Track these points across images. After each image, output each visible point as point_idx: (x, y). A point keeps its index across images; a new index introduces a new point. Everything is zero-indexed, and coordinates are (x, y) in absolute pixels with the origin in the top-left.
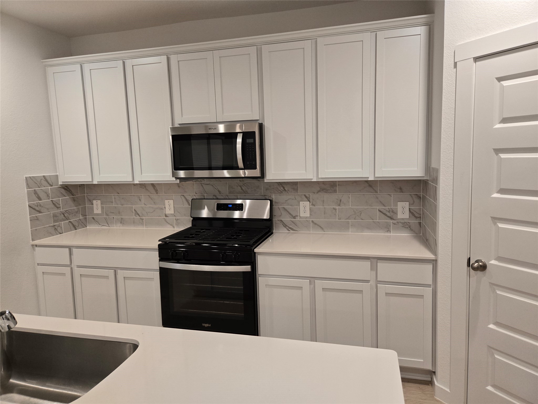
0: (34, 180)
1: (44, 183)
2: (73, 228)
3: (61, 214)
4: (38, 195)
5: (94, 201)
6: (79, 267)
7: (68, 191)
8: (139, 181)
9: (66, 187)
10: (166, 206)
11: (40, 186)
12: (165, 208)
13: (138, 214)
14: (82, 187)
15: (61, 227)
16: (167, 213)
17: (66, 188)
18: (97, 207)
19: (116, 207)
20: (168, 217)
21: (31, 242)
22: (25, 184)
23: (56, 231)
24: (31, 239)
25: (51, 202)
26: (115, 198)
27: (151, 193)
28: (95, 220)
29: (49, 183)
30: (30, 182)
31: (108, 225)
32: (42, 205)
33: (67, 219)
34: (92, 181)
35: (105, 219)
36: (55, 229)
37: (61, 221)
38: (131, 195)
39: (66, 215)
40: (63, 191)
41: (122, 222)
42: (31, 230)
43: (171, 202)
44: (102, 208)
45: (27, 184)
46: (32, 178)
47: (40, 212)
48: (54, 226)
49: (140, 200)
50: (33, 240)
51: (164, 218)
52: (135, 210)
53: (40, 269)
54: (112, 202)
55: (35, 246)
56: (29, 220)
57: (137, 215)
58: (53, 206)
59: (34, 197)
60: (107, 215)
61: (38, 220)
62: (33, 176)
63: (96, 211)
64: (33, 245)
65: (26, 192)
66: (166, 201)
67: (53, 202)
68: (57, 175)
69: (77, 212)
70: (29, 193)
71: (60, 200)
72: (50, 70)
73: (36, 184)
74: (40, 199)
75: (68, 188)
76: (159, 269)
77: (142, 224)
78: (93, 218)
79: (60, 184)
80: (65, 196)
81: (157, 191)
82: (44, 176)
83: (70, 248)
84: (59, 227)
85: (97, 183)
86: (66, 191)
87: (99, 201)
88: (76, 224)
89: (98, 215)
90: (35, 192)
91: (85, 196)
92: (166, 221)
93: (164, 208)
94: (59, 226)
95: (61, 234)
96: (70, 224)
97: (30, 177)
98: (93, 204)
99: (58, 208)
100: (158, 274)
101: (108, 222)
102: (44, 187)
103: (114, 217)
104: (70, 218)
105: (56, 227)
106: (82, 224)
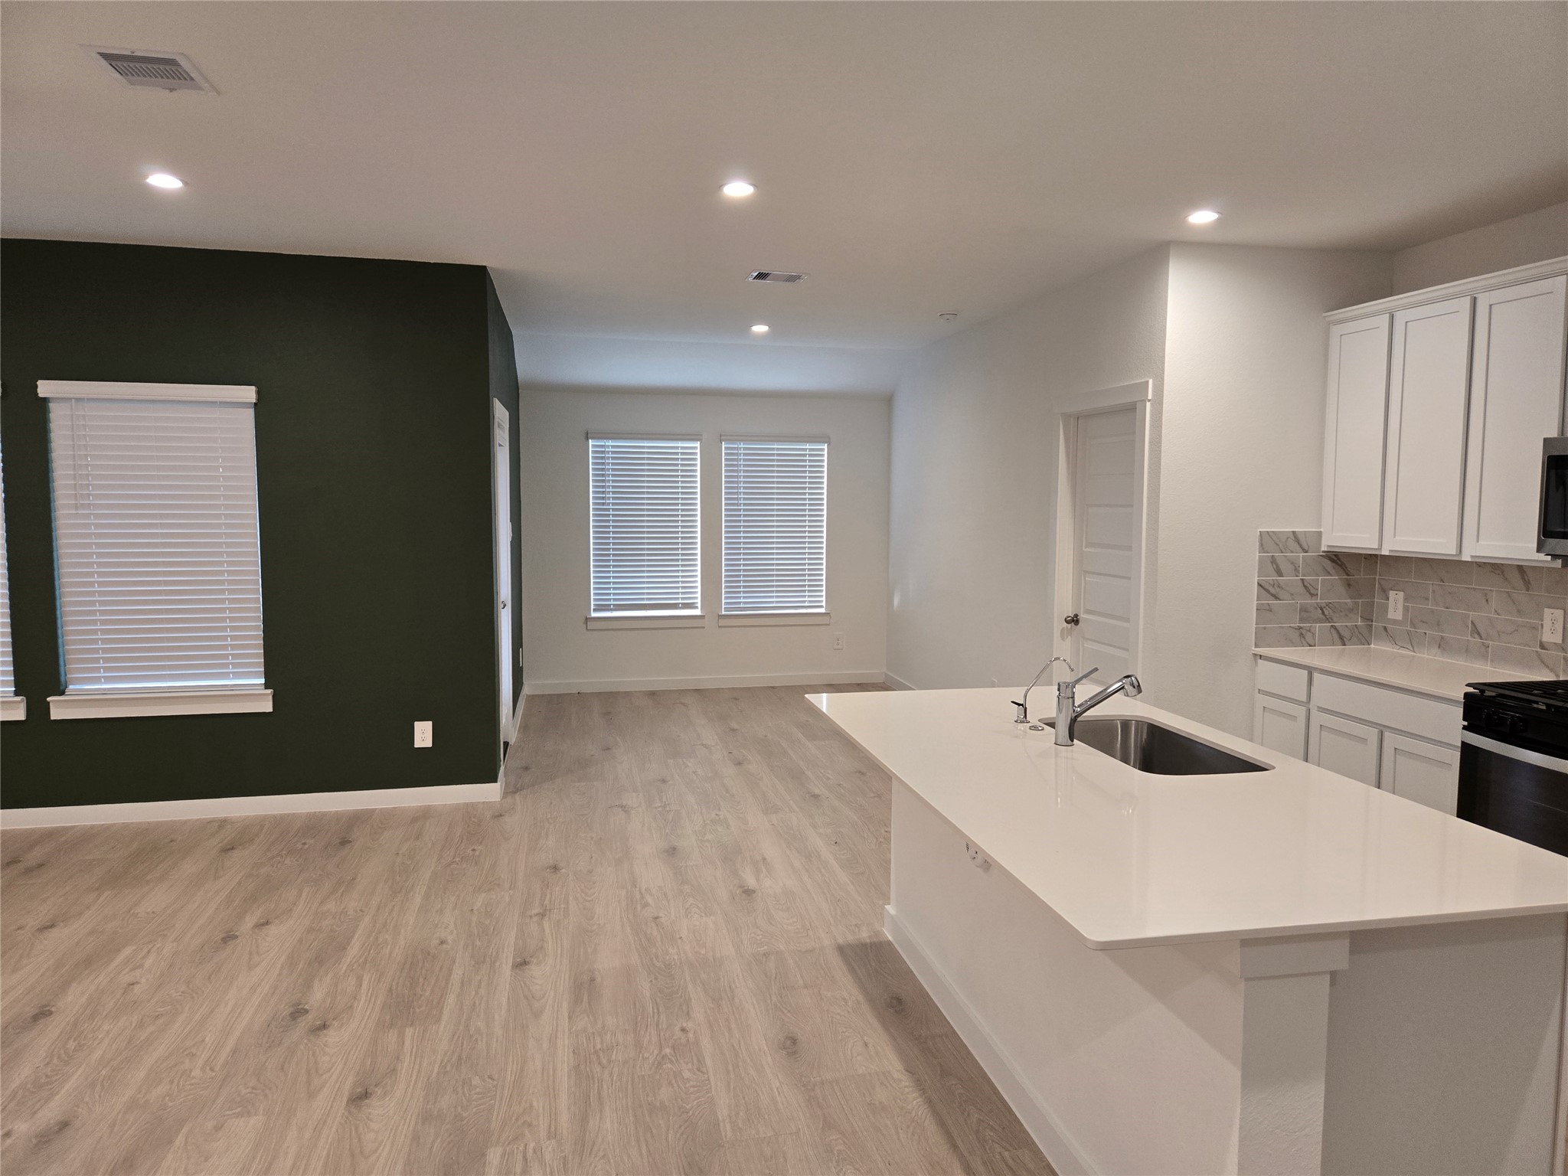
0: (1274, 538)
1: (1292, 544)
2: (1337, 639)
3: (1316, 608)
4: (1277, 566)
5: (1391, 592)
6: (1321, 709)
7: (1340, 566)
8: (1472, 557)
9: (1334, 557)
10: (1544, 623)
11: (1283, 550)
12: (1542, 625)
13: (1479, 634)
14: (1371, 560)
15: (1313, 634)
16: (1544, 640)
17: (1336, 559)
18: (1396, 605)
19: (1432, 611)
20: (1547, 650)
21: (1253, 649)
22: (1258, 544)
23: (1302, 639)
24: (1254, 643)
25: (1300, 582)
26: (1434, 592)
27: (1514, 588)
28: (1387, 634)
29: (1301, 546)
30: (1267, 540)
31: (1413, 648)
32: (1282, 584)
33: (1328, 620)
34: (1380, 548)
35: (1408, 633)
36: (1301, 634)
37: (1316, 621)
38: (1469, 588)
39: (1326, 612)
40: (1328, 564)
41: (1442, 644)
42: (1256, 628)
43: (1559, 613)
44: (1406, 609)
45: (1261, 545)
46: (1271, 534)
47: (1276, 598)
48: (1301, 628)
49: (1487, 600)
50: (1257, 646)
51: (1537, 652)
52: (1472, 622)
53: (1262, 701)
54: (1427, 599)
55: (1259, 657)
56: (1255, 608)
57: (1476, 636)
58: (1302, 590)
59: (1271, 569)
60: (1413, 625)
61: (1271, 611)
62: (1273, 532)
63: (1391, 615)
64: (1255, 655)
65: (1257, 558)
66: (1547, 611)
67: (1303, 583)
68: (1321, 532)
69: (1351, 610)
70: (1261, 561)
71: (1320, 581)
72: (1336, 330)
73: (1277, 545)
74: (1280, 574)
75: (1339, 560)
76: (1460, 745)
77: (1485, 657)
78: (1385, 629)
79: (1323, 549)
80: (1330, 575)
81: (1527, 585)
82: (1294, 532)
83: (1310, 671)
84: (1309, 633)
85: (1387, 553)
86: (1334, 564)
87: (1401, 594)
88: (1346, 633)
89: (1395, 622)
90: (1273, 560)
91: (1375, 580)
92: (1539, 658)
93: (1540, 627)
94: (1309, 631)
95: (1311, 646)
96: (1332, 630)
97: (1267, 532)
98: (1388, 599)
99: (1312, 595)
100: (1456, 756)
101: (1412, 641)
102: (1292, 552)
103: (1427, 632)
104: (1335, 619)
105: (1304, 632)
106: (1361, 637)
